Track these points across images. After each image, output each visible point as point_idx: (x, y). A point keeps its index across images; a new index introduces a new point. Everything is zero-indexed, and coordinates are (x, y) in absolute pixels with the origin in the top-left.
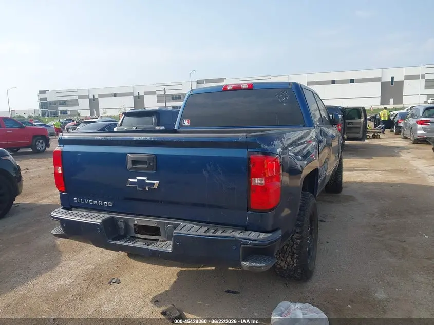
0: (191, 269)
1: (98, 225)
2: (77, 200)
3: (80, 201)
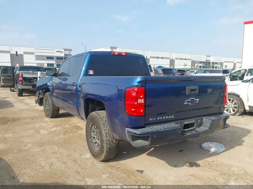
2: (152, 119)
3: (154, 119)
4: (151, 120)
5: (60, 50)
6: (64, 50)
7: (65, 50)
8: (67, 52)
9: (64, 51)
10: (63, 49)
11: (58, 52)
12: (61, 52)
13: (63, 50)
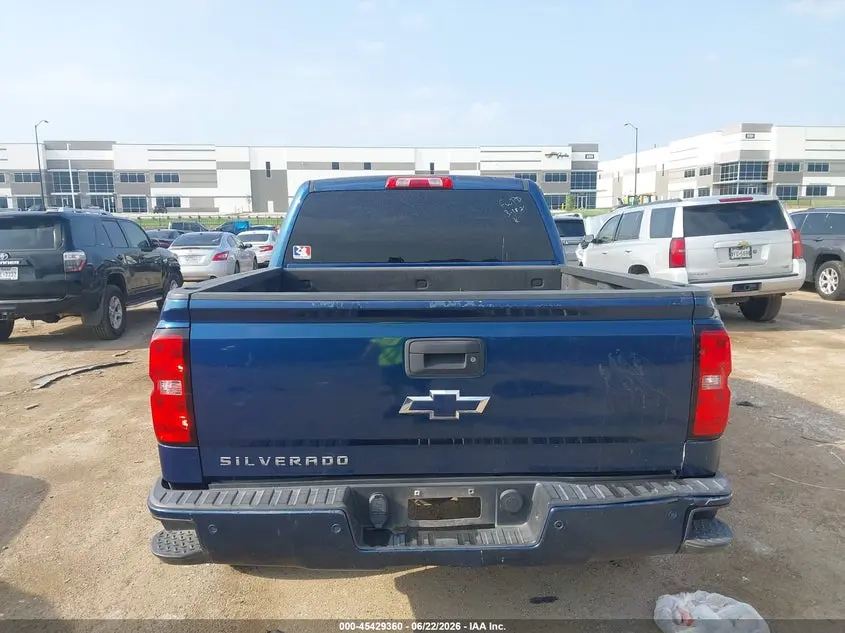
0: (415, 570)
1: (338, 515)
2: (233, 460)
3: (242, 461)
4: (229, 462)
5: (557, 150)
6: (570, 148)
7: (575, 148)
8: (581, 156)
9: (570, 153)
10: (570, 145)
11: (552, 155)
12: (559, 156)
13: (568, 151)
